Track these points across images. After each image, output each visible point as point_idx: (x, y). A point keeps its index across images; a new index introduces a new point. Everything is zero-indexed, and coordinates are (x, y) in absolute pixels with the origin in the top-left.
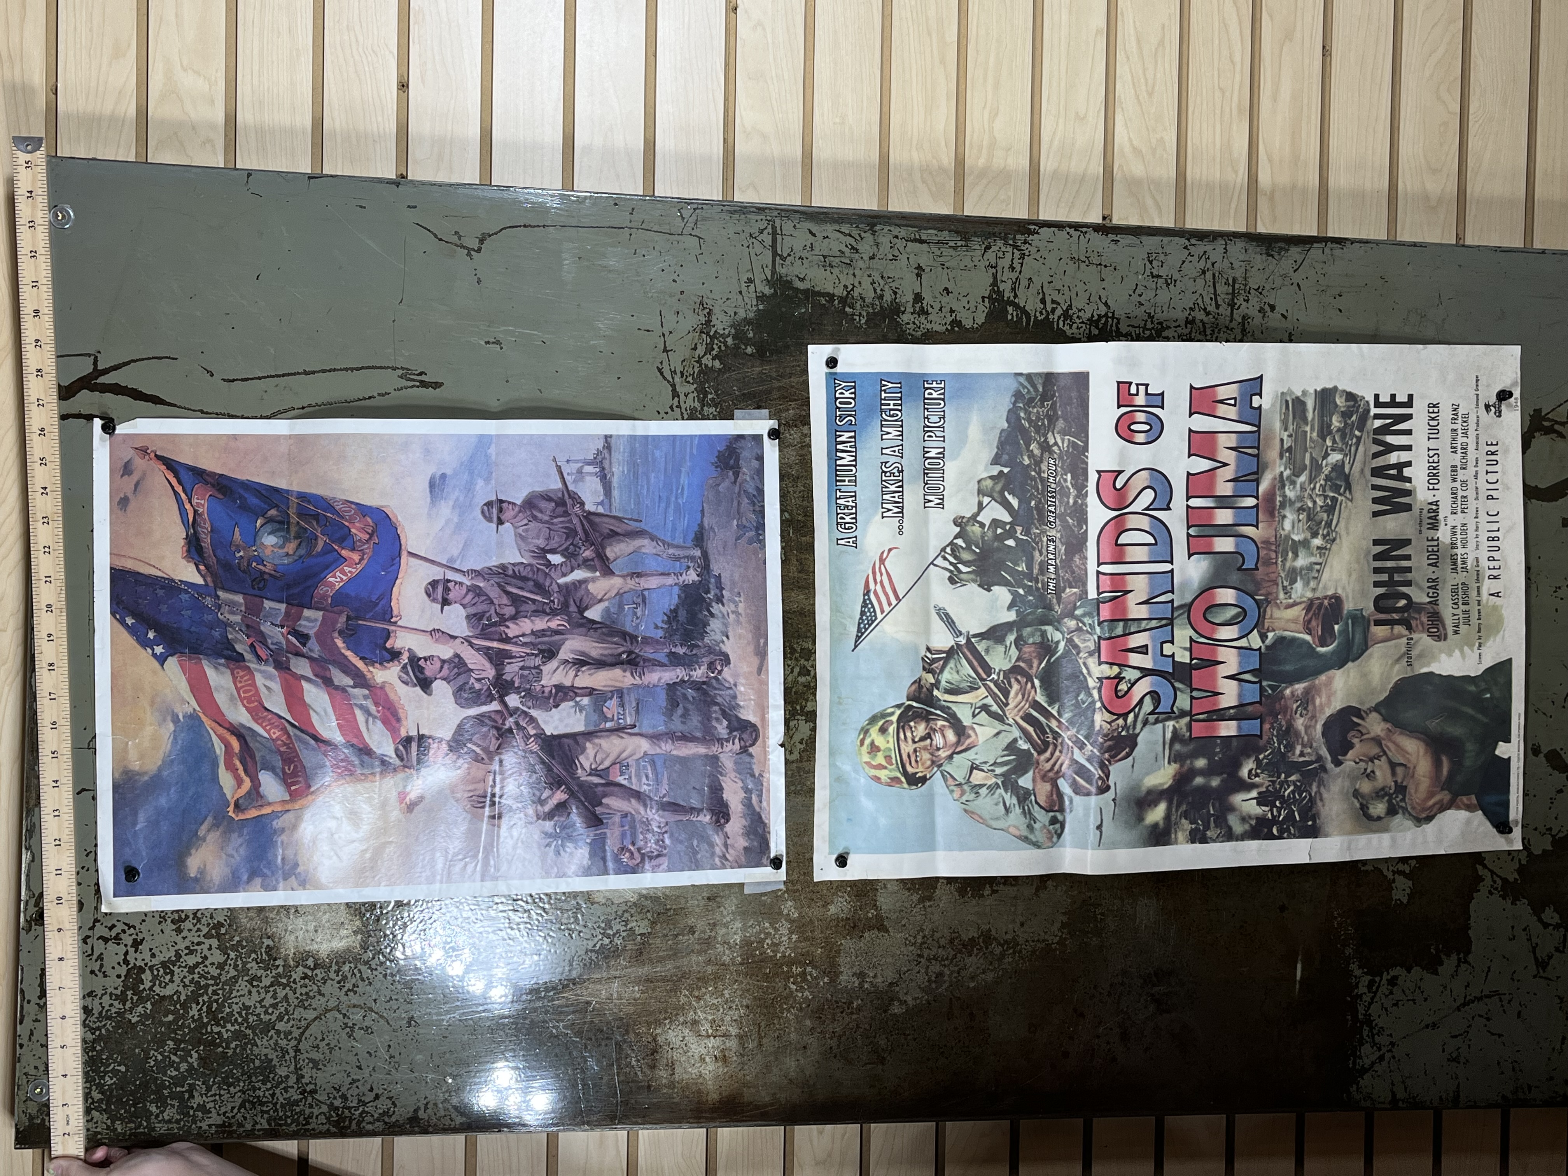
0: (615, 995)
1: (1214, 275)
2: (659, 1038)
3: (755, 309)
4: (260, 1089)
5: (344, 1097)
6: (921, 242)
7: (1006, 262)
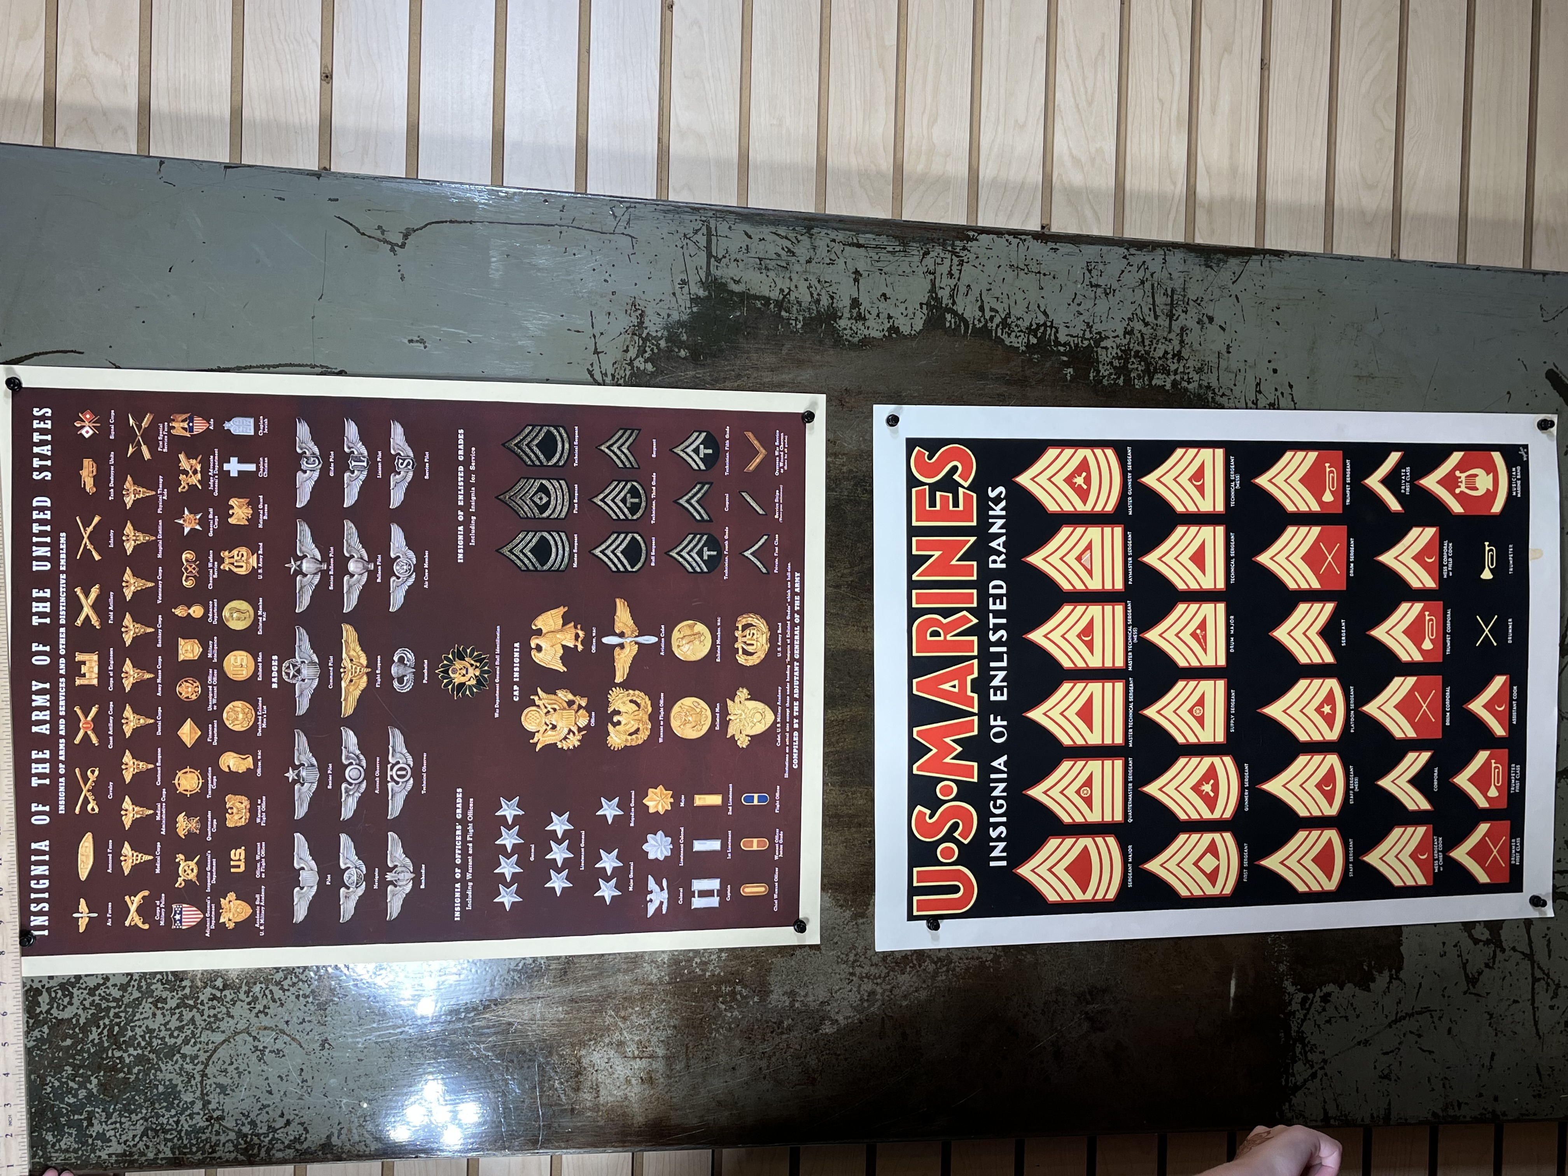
0: (538, 1016)
1: (1153, 285)
2: (583, 1060)
3: (689, 311)
4: (163, 1116)
5: (253, 1124)
6: (859, 246)
7: (944, 269)
